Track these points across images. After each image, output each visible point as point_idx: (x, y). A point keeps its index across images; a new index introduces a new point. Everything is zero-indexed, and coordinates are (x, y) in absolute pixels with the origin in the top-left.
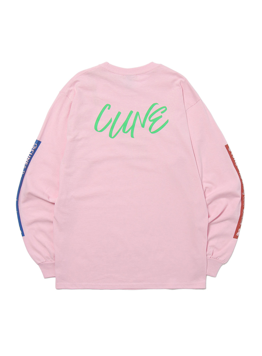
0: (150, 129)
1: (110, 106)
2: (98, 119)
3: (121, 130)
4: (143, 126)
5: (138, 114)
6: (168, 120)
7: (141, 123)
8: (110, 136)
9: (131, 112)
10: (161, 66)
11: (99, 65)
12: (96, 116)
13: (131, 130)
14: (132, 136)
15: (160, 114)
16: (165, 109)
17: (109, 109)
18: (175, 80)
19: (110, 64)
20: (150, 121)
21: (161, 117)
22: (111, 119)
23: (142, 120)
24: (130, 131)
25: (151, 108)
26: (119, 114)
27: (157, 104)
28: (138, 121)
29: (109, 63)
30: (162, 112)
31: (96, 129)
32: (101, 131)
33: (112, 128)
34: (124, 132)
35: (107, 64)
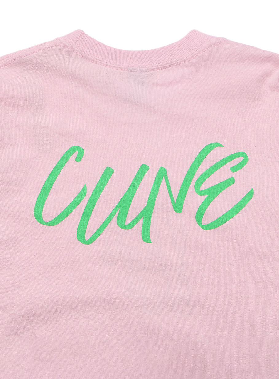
0: (199, 216)
1: (81, 152)
2: (46, 189)
3: (114, 221)
4: (178, 207)
5: (162, 173)
6: (252, 189)
7: (172, 199)
8: (81, 236)
9: (144, 169)
10: (221, 42)
11: (57, 39)
12: (42, 180)
13: (143, 218)
14: (146, 238)
15: (229, 175)
16: (240, 159)
17: (78, 159)
18: (266, 75)
19: (86, 35)
20: (200, 193)
21: (231, 181)
22: (85, 188)
23: (176, 192)
24: (140, 223)
25: (200, 158)
26: (108, 174)
27: (218, 145)
28: (163, 195)
29: (84, 33)
30: (234, 169)
31: (38, 216)
32: (54, 222)
33: (87, 214)
34: (122, 225)
35: (80, 35)
